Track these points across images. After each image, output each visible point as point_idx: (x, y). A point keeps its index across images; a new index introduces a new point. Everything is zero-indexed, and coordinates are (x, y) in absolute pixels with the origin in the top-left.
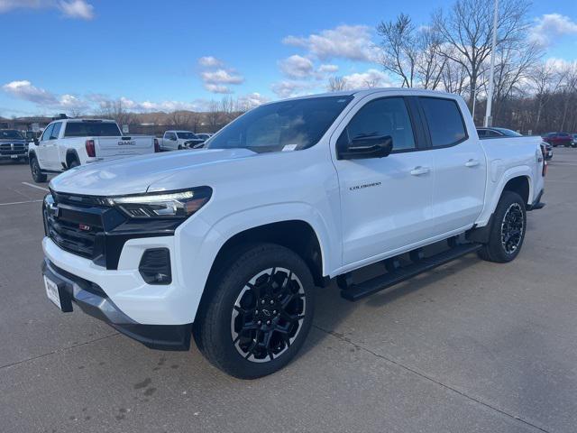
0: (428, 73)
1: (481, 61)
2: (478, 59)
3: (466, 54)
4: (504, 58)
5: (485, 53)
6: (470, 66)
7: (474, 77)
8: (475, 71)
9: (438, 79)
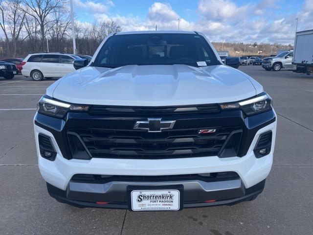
0: (14, 19)
1: (45, 16)
2: (43, 15)
3: (36, 12)
4: (57, 17)
5: (46, 13)
6: (39, 19)
7: (42, 26)
8: (42, 22)
9: (21, 25)
